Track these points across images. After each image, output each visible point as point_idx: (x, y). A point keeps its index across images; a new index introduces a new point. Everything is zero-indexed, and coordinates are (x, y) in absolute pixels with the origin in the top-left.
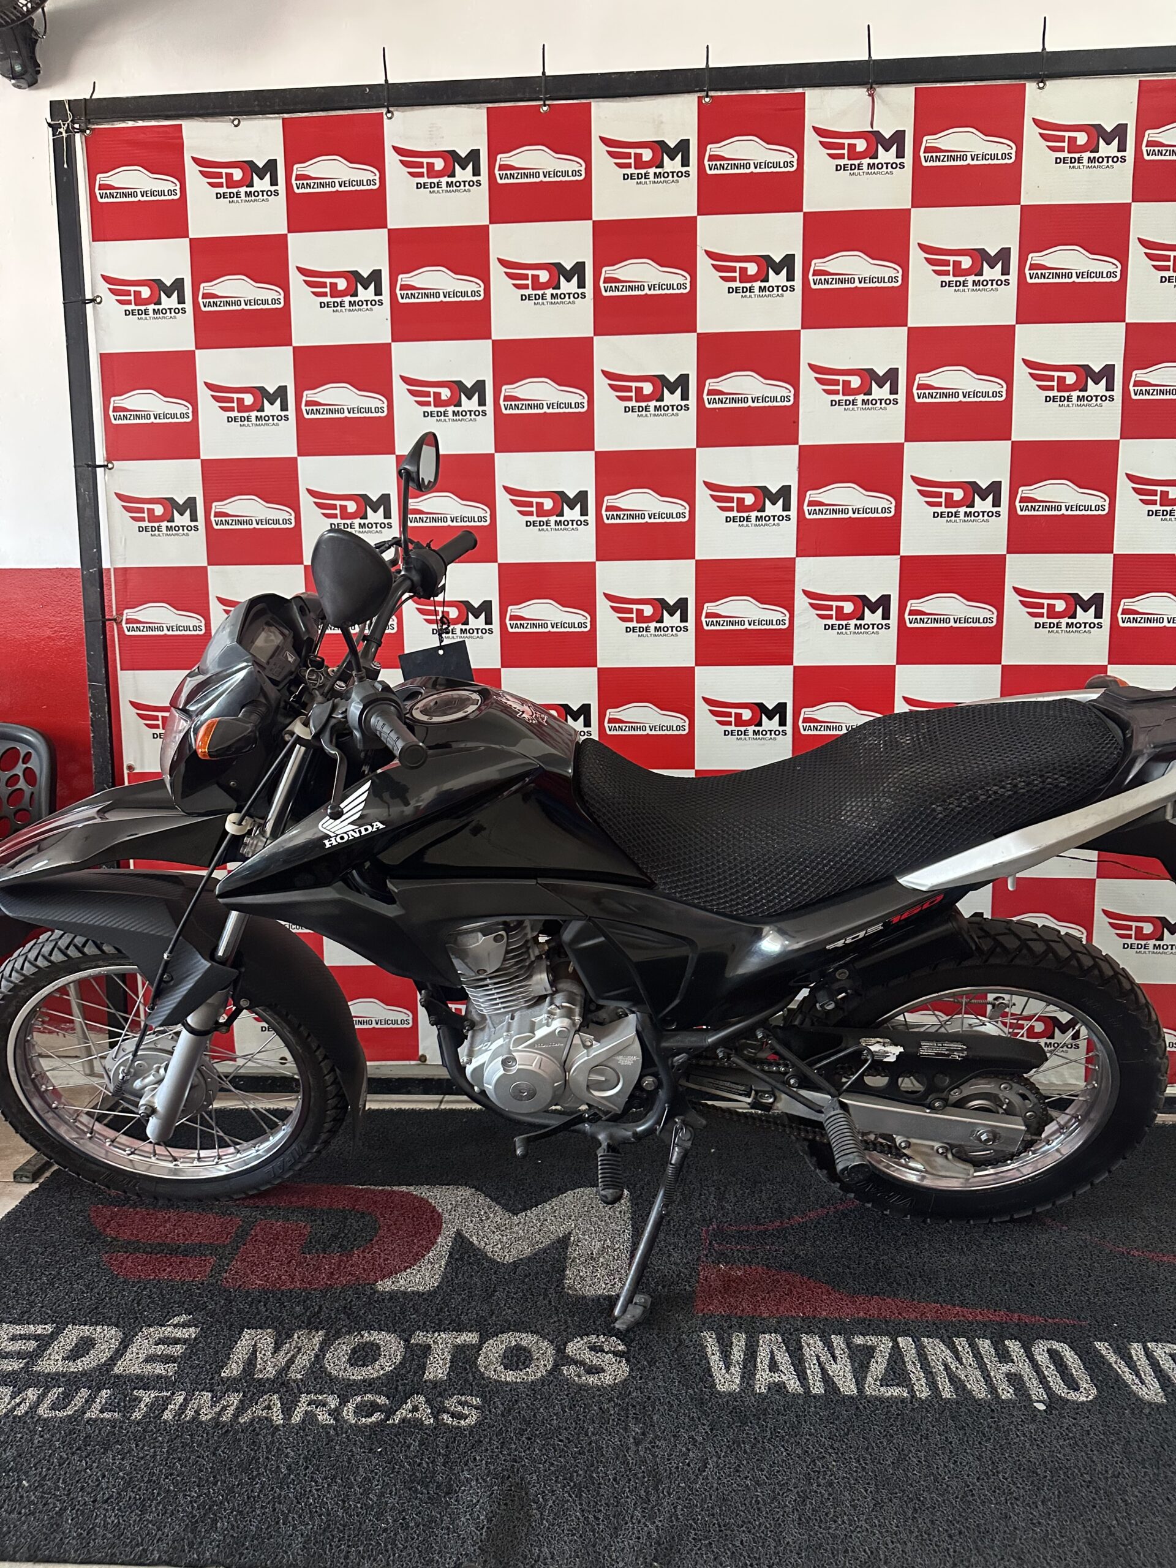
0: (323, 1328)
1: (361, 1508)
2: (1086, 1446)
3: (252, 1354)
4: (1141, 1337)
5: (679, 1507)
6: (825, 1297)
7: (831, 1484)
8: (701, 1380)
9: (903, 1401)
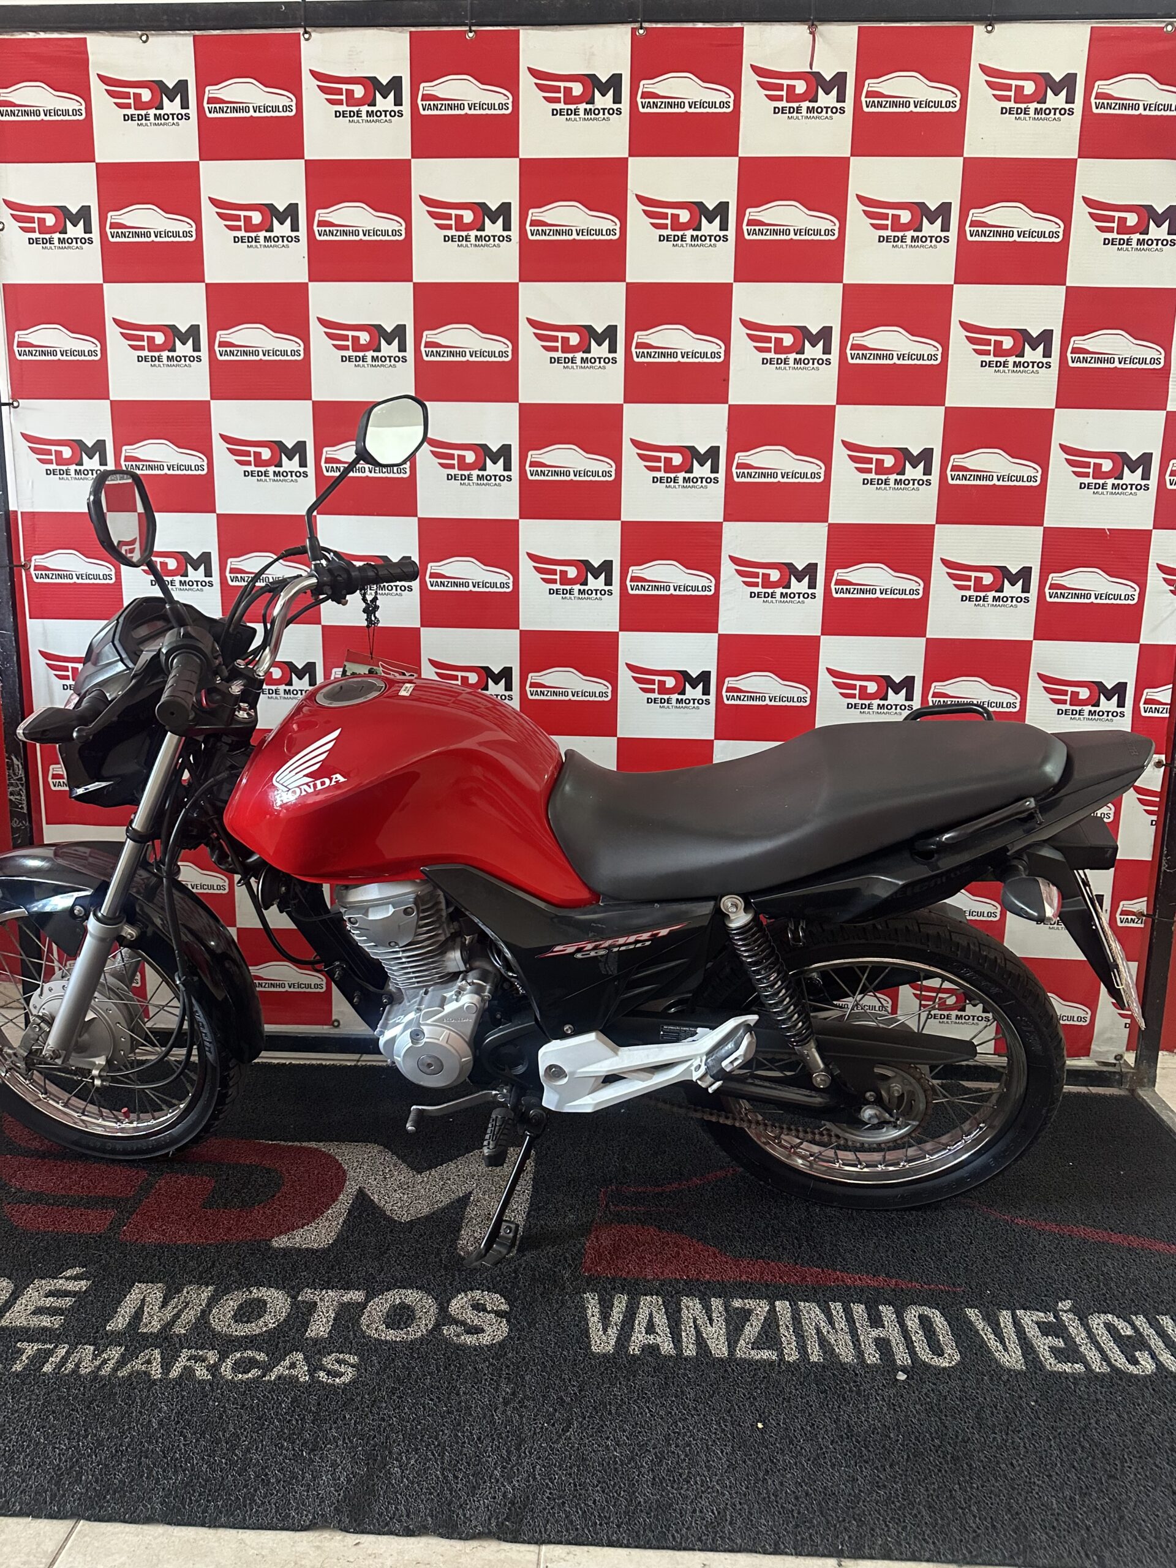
0: (213, 1283)
1: (226, 1464)
2: (941, 1411)
3: (139, 1308)
4: (1012, 1304)
5: (538, 1467)
6: (711, 1260)
7: (689, 1445)
8: (578, 1342)
9: (771, 1363)
